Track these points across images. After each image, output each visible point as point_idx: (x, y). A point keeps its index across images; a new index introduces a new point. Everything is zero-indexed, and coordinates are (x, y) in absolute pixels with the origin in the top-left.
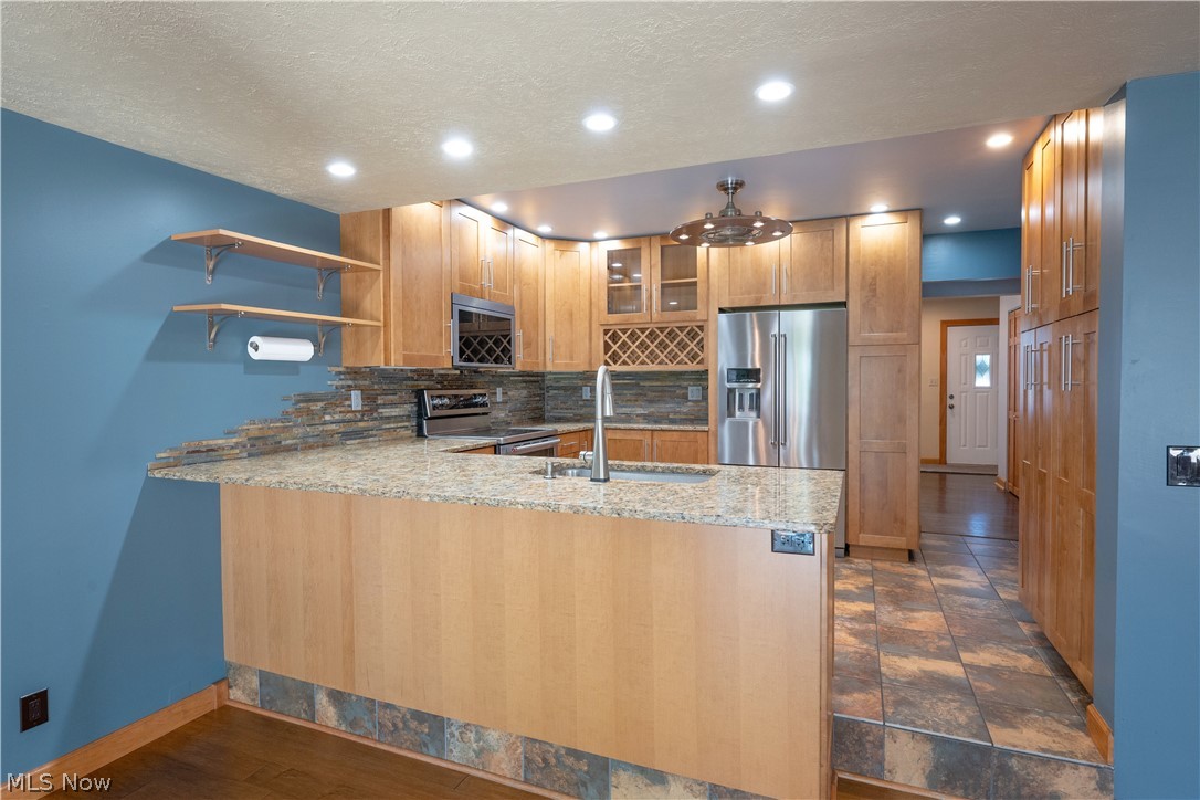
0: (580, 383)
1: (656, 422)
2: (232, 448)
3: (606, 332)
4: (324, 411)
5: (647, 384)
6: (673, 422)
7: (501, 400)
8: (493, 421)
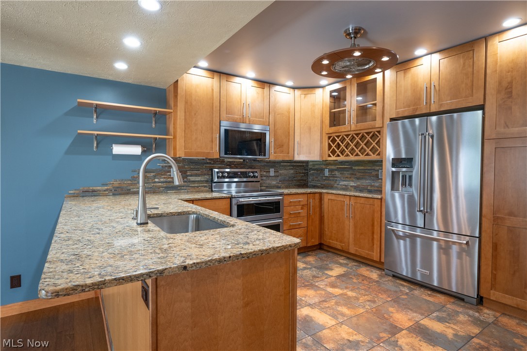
0: (324, 167)
2: (105, 191)
3: (329, 138)
4: (155, 177)
5: (356, 168)
7: (273, 175)
8: (267, 185)
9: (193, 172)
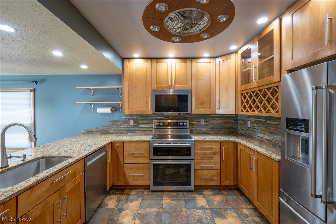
0: (247, 118)
3: (242, 94)
5: (270, 122)
7: (203, 124)
8: (198, 131)
9: (143, 122)
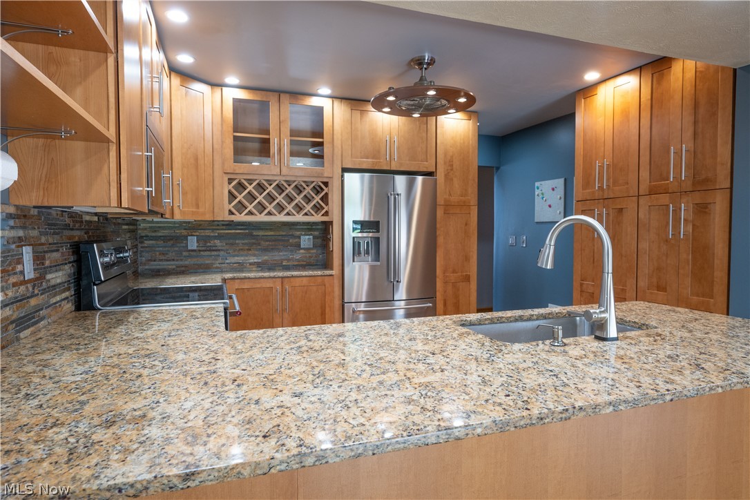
0: (184, 232)
1: (270, 269)
3: (230, 181)
5: (261, 233)
6: (287, 268)
9: (51, 256)
